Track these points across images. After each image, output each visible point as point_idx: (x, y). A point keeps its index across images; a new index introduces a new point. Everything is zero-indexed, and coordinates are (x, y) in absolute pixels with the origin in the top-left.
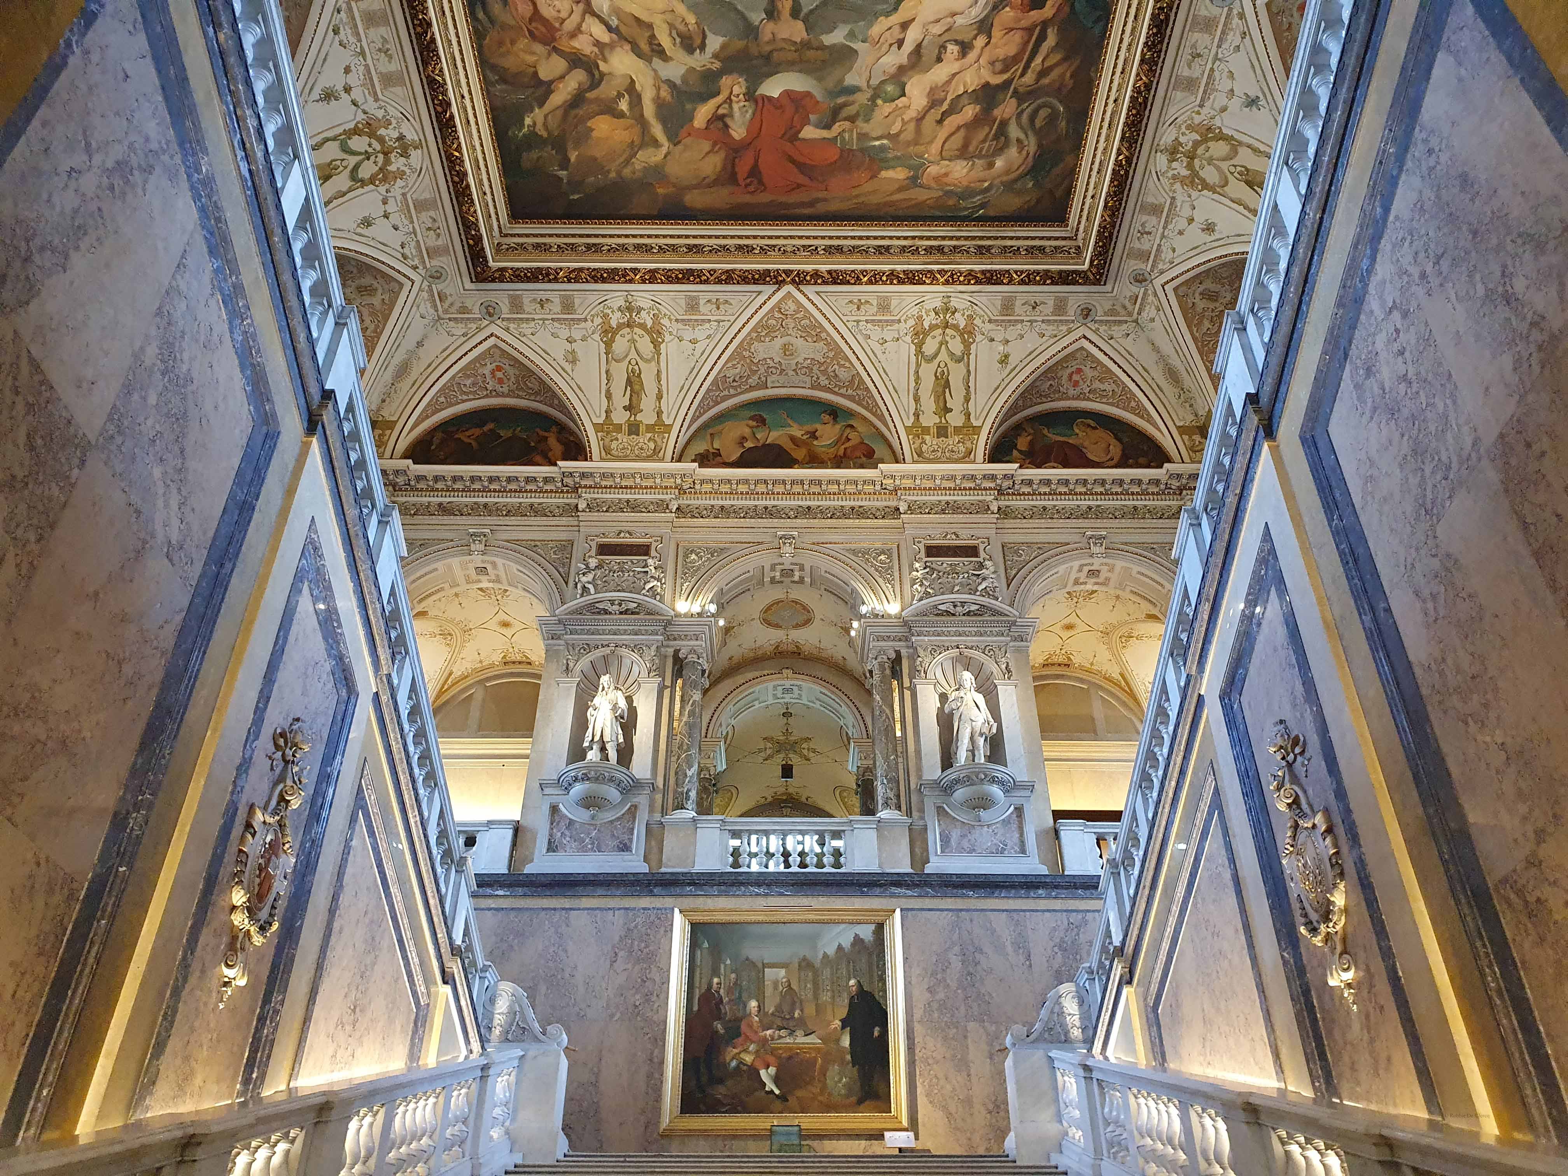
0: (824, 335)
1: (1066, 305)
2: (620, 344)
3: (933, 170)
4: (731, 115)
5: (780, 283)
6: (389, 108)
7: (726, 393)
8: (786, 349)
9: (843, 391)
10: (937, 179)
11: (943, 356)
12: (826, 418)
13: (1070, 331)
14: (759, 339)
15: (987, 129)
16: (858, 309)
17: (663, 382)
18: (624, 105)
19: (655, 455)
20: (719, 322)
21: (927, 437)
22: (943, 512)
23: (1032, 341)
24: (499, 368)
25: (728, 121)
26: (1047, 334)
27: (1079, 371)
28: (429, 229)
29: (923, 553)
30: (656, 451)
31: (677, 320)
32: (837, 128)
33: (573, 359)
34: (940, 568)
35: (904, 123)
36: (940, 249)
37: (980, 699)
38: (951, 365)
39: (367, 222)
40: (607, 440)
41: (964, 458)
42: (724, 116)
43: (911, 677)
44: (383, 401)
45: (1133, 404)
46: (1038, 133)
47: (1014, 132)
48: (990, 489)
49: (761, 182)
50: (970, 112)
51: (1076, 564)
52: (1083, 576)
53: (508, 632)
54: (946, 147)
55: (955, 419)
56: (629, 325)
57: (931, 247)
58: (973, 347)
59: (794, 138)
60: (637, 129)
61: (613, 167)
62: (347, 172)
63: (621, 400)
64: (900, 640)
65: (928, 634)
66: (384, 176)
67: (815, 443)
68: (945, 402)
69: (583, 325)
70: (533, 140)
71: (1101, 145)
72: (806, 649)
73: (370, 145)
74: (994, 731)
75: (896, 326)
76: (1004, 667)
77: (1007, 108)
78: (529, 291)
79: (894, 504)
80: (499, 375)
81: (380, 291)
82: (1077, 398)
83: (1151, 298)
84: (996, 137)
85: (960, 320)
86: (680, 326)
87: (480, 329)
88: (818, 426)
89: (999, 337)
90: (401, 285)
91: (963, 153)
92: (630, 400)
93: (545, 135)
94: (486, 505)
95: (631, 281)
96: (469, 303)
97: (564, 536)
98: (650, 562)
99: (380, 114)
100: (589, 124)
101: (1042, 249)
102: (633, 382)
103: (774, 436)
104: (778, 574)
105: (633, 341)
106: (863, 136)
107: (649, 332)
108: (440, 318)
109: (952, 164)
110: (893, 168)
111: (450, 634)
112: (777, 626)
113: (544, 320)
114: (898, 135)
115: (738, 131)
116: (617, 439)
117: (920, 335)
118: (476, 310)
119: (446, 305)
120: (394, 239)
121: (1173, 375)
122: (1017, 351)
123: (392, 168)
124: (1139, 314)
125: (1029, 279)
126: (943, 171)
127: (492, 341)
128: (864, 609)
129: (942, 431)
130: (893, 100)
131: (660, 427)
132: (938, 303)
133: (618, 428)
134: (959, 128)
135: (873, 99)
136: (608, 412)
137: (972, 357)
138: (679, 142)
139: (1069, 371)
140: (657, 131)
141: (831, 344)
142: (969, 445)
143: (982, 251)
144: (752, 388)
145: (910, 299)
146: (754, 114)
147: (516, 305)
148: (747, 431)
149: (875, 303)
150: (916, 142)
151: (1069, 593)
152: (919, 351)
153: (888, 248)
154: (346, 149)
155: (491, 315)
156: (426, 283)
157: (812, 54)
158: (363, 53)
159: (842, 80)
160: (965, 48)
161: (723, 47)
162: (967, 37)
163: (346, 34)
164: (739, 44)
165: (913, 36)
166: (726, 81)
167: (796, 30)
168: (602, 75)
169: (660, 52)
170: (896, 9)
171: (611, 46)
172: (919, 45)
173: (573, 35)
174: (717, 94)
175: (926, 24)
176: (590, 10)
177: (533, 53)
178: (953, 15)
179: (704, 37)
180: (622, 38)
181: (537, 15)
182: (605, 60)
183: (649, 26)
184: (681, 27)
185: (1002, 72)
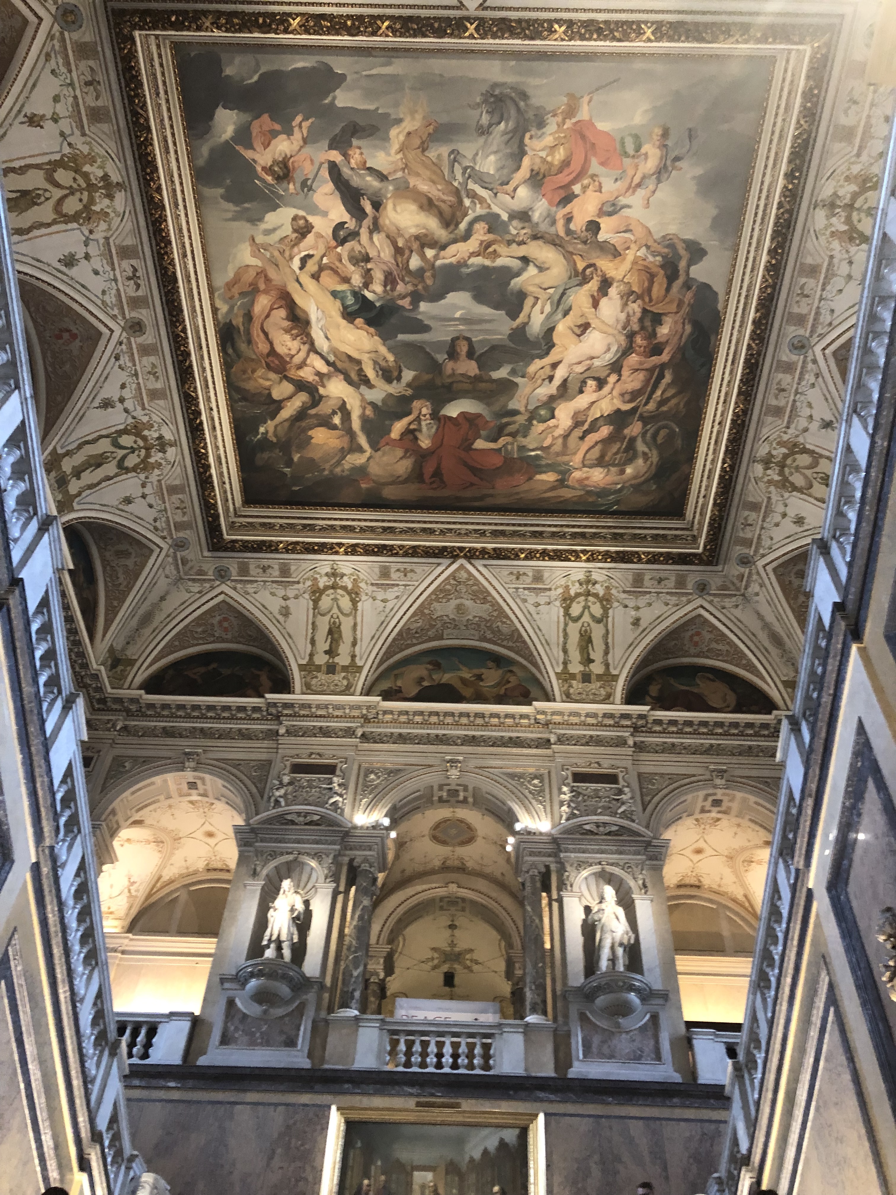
0: (489, 598)
1: (685, 581)
2: (325, 602)
3: (577, 474)
4: (420, 430)
5: (455, 558)
6: (153, 415)
7: (409, 642)
8: (459, 608)
9: (505, 643)
10: (580, 481)
11: (586, 618)
12: (490, 664)
13: (689, 602)
14: (437, 600)
15: (618, 444)
16: (518, 578)
17: (358, 632)
18: (337, 420)
19: (347, 690)
20: (405, 586)
21: (574, 683)
22: (587, 744)
23: (658, 609)
24: (225, 619)
25: (417, 433)
26: (671, 603)
27: (698, 634)
28: (178, 508)
29: (570, 780)
30: (349, 687)
31: (372, 584)
32: (502, 441)
33: (286, 612)
34: (585, 792)
35: (554, 438)
36: (583, 535)
37: (620, 912)
38: (593, 624)
39: (128, 501)
40: (308, 679)
41: (604, 700)
42: (415, 430)
43: (559, 889)
44: (128, 643)
45: (744, 662)
46: (659, 447)
47: (641, 447)
48: (627, 726)
49: (442, 481)
50: (605, 431)
51: (701, 794)
52: (708, 804)
53: (212, 841)
54: (588, 456)
55: (597, 668)
56: (334, 587)
57: (576, 533)
58: (610, 611)
59: (469, 448)
60: (346, 439)
61: (327, 466)
62: (114, 463)
63: (323, 645)
64: (550, 856)
65: (574, 851)
66: (145, 466)
67: (481, 684)
68: (588, 654)
69: (296, 586)
70: (265, 444)
71: (710, 457)
72: (470, 864)
73: (135, 442)
74: (632, 941)
75: (548, 593)
76: (641, 882)
77: (635, 429)
78: (254, 559)
79: (545, 736)
80: (226, 624)
81: (133, 555)
82: (698, 656)
83: (755, 577)
84: (626, 450)
85: (599, 590)
86: (375, 588)
87: (213, 588)
88: (483, 670)
89: (631, 604)
90: (152, 551)
91: (600, 462)
92: (330, 646)
93: (274, 440)
94: (202, 730)
95: (337, 553)
96: (205, 567)
97: (264, 756)
98: (335, 779)
99: (145, 419)
100: (310, 433)
101: (664, 537)
102: (334, 632)
103: (446, 678)
104: (445, 794)
105: (335, 600)
106: (522, 448)
107: (349, 593)
108: (181, 579)
109: (592, 470)
110: (545, 472)
111: (162, 842)
112: (444, 843)
113: (265, 582)
114: (548, 448)
115: (425, 443)
116: (316, 677)
117: (567, 600)
118: (211, 572)
119: (187, 568)
120: (149, 515)
121: (776, 640)
122: (647, 616)
123: (152, 460)
124: (746, 589)
125: (654, 559)
126: (584, 475)
127: (221, 598)
128: (518, 827)
129: (586, 678)
130: (545, 421)
131: (353, 668)
132: (581, 576)
133: (318, 668)
134: (596, 443)
135: (530, 420)
136: (311, 655)
137: (610, 619)
138: (379, 450)
139: (690, 633)
140: (362, 440)
141: (495, 605)
142: (608, 689)
143: (617, 538)
144: (430, 639)
145: (559, 573)
146: (437, 429)
147: (244, 570)
148: (424, 673)
149: (530, 574)
150: (563, 453)
151: (697, 820)
152: (567, 614)
153: (541, 533)
154: (117, 445)
155: (222, 577)
156: (172, 550)
157: (483, 385)
158: (136, 375)
159: (506, 405)
160: (601, 383)
161: (415, 378)
162: (602, 375)
163: (125, 360)
164: (427, 377)
165: (560, 373)
166: (416, 404)
167: (471, 368)
168: (321, 397)
169: (366, 382)
170: (547, 353)
171: (329, 376)
172: (565, 381)
173: (300, 367)
174: (409, 413)
175: (571, 365)
176: (313, 349)
177: (268, 380)
178: (592, 358)
179: (400, 371)
180: (338, 370)
181: (272, 352)
182: (324, 386)
183: (359, 362)
184: (383, 364)
185: (630, 401)
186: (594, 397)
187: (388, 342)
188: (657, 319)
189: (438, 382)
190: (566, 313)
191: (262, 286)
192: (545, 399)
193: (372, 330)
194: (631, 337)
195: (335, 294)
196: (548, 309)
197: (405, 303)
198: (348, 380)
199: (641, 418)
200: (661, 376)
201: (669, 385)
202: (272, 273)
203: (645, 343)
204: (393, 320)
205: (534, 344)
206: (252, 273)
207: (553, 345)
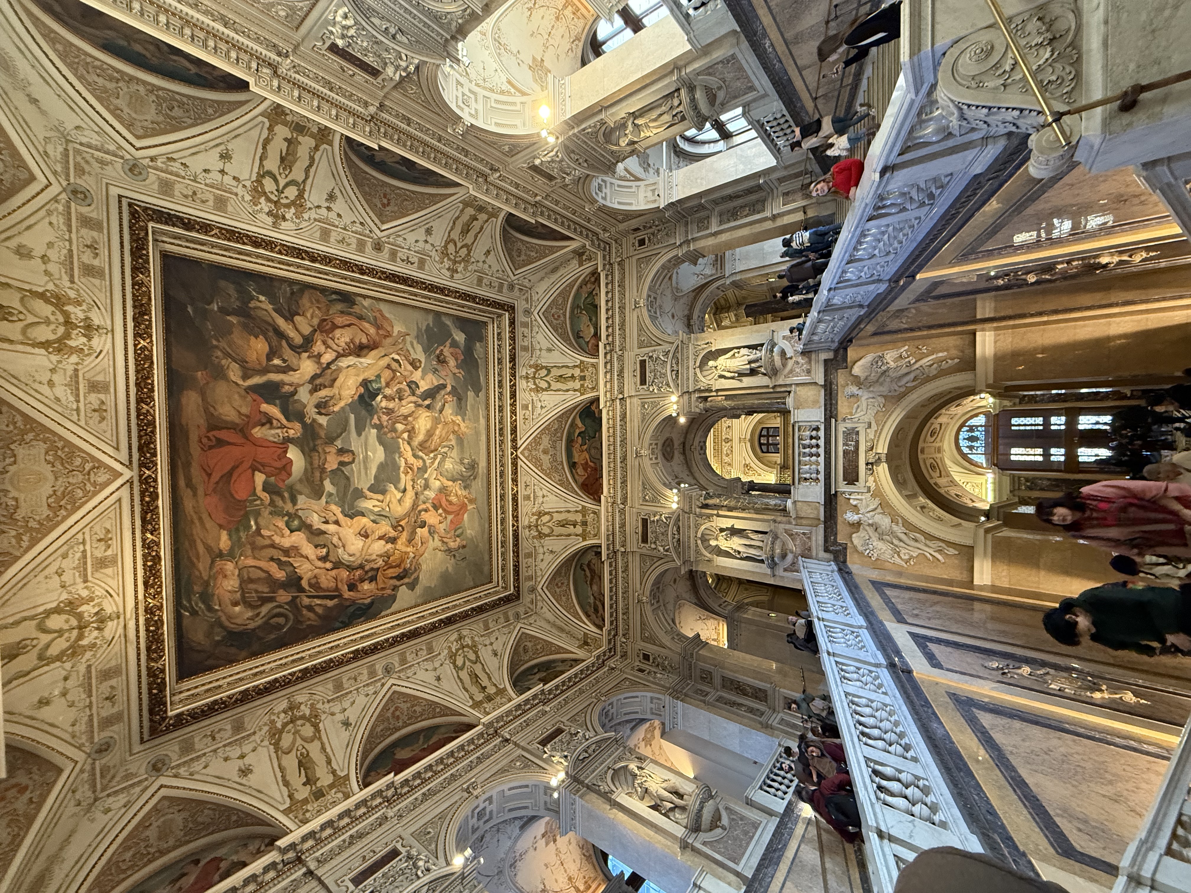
1: (113, 724)
2: (43, 308)
3: (230, 566)
6: (307, 224)
10: (221, 571)
11: (45, 639)
13: (81, 748)
15: (266, 590)
18: (276, 362)
20: (77, 410)
26: (77, 728)
28: (194, 193)
32: (265, 495)
35: (270, 537)
38: (36, 651)
39: (225, 156)
42: (271, 423)
46: (266, 623)
47: (265, 609)
49: (211, 448)
50: (280, 575)
54: (252, 569)
56: (68, 323)
58: (57, 664)
59: (256, 469)
60: (256, 367)
61: (223, 344)
62: (276, 171)
66: (258, 191)
69: (66, 278)
70: (246, 296)
73: (287, 198)
75: (79, 581)
77: (284, 597)
81: (136, 115)
83: (137, 790)
84: (260, 599)
85: (90, 638)
87: (56, 173)
89: (70, 683)
91: (245, 581)
93: (251, 305)
96: (90, 179)
100: (261, 337)
105: (48, 321)
106: (257, 514)
110: (230, 538)
113: (70, 241)
114: (260, 535)
115: (258, 432)
117: (69, 607)
120: (196, 164)
122: (54, 710)
123: (262, 200)
124: (111, 794)
126: (228, 573)
127: (41, 178)
130: (287, 526)
132: (110, 610)
134: (266, 571)
135: (288, 514)
137: (45, 669)
138: (248, 393)
146: (272, 442)
147: (88, 223)
150: (254, 549)
154: (292, 183)
156: (129, 157)
157: (317, 474)
158: (345, 229)
159: (301, 494)
160: (324, 559)
161: (321, 425)
162: (332, 558)
163: (358, 227)
164: (322, 434)
165: (331, 528)
166: (298, 426)
167: (332, 464)
168: (299, 353)
169: (315, 390)
170: (346, 516)
171: (319, 363)
172: (325, 533)
173: (324, 343)
174: (288, 420)
175: (337, 533)
176: (339, 356)
177: (312, 317)
178: (344, 546)
179: (326, 415)
180: (324, 370)
181: (335, 327)
182: (309, 357)
183: (331, 386)
184: (331, 403)
185: (310, 585)
186: (312, 557)
187: (348, 408)
188: (373, 579)
189: (319, 442)
190: (374, 521)
191: (381, 332)
192: (308, 521)
193: (356, 397)
194: (361, 567)
195: (379, 376)
196: (376, 509)
197: (375, 420)
198: (314, 377)
199: (294, 598)
200: (331, 598)
201: (325, 606)
202: (389, 340)
203: (357, 577)
204: (364, 412)
205: (352, 506)
206: (389, 329)
207: (352, 518)
